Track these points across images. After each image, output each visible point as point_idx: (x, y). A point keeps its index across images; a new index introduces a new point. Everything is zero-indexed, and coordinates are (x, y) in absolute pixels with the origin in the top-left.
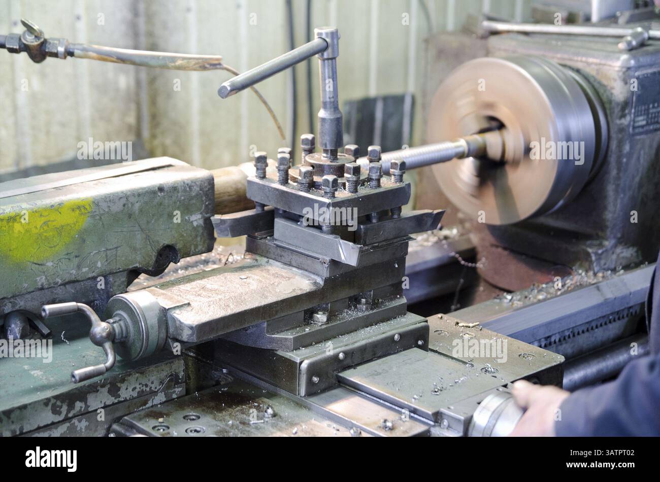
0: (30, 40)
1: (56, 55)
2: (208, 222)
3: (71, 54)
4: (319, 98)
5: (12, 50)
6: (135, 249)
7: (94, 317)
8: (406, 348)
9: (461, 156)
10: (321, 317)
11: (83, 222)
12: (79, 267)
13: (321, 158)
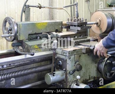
0: (39, 6)
1: (42, 8)
2: (62, 27)
3: (44, 8)
4: (75, 11)
5: (37, 7)
6: (53, 29)
7: (48, 35)
8: (87, 42)
9: (95, 24)
10: (76, 37)
11: (47, 25)
12: (46, 30)
13: (76, 18)
